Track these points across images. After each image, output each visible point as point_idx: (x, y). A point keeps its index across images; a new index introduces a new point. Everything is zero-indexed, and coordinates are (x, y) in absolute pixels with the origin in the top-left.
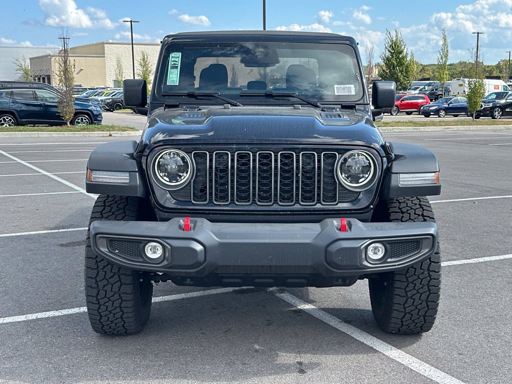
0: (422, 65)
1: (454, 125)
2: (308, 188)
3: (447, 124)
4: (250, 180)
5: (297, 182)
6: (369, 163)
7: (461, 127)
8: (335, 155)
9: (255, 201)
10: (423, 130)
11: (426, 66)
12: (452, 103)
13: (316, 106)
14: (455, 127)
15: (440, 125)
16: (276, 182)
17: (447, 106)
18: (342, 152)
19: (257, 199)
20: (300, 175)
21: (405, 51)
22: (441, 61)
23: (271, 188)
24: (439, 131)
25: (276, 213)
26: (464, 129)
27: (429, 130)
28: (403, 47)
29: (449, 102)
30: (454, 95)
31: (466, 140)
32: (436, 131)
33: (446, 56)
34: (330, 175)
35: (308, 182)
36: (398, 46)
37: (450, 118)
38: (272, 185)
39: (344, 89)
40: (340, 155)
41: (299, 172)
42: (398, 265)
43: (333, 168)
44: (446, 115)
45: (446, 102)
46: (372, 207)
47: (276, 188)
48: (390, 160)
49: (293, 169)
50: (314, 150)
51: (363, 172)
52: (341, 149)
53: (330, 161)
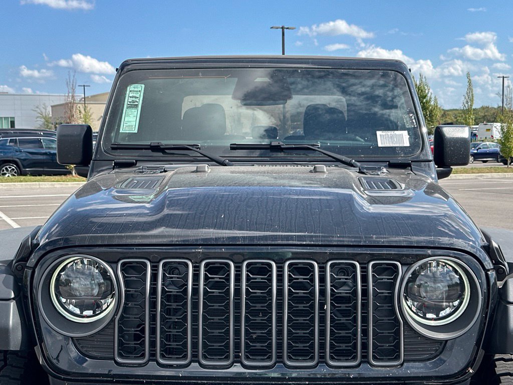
0: (443, 110)
1: (487, 172)
2: (343, 333)
3: (480, 171)
4: (228, 317)
5: (322, 320)
6: (461, 278)
7: (495, 175)
8: (396, 266)
9: (238, 357)
10: (454, 178)
11: (448, 111)
12: (480, 148)
13: (351, 165)
14: (489, 175)
15: (473, 173)
16: (280, 320)
17: (476, 151)
18: (409, 260)
19: (242, 354)
20: (328, 307)
21: (429, 95)
22: (467, 105)
23: (270, 333)
24: (471, 179)
26: (498, 177)
27: (461, 178)
28: (427, 91)
29: (477, 148)
30: (482, 139)
32: (468, 179)
33: (472, 100)
34: (386, 306)
35: (343, 320)
36: (422, 91)
37: (479, 165)
38: (271, 326)
39: (392, 137)
40: (405, 268)
41: (325, 300)
43: (393, 293)
44: (474, 161)
45: (475, 147)
46: (471, 371)
47: (280, 333)
49: (313, 293)
50: (353, 257)
52: (407, 256)
53: (385, 278)
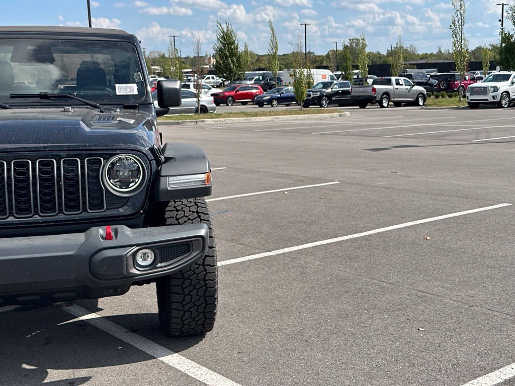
0: (257, 55)
1: (283, 115)
2: (72, 197)
3: (277, 113)
4: (4, 192)
5: (59, 190)
6: (138, 167)
7: (289, 117)
8: (100, 160)
9: (12, 213)
10: (254, 120)
11: (262, 56)
12: (283, 93)
13: (96, 107)
14: (284, 117)
15: (271, 115)
16: (35, 191)
17: (279, 96)
18: (107, 156)
19: (14, 211)
20: (62, 183)
21: (236, 42)
22: (272, 52)
23: (30, 199)
24: (269, 121)
25: (37, 224)
26: (292, 119)
27: (260, 120)
28: (234, 38)
29: (281, 92)
30: (286, 84)
31: (292, 130)
32: (266, 121)
33: (276, 47)
34: (95, 181)
35: (71, 190)
36: (229, 37)
37: (283, 108)
38: (30, 195)
39: (126, 88)
40: (105, 161)
41: (61, 179)
42: (168, 270)
43: (99, 174)
44: (278, 104)
45: (278, 92)
46: (142, 212)
47: (35, 199)
48: (159, 163)
49: (53, 176)
50: (76, 156)
51: (133, 176)
52: (106, 154)
53: (94, 166)
